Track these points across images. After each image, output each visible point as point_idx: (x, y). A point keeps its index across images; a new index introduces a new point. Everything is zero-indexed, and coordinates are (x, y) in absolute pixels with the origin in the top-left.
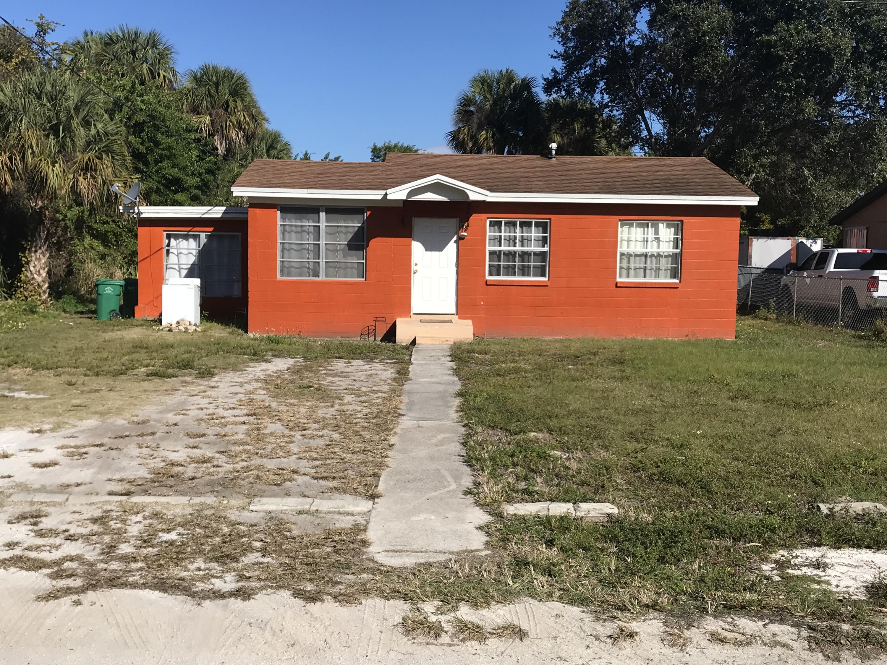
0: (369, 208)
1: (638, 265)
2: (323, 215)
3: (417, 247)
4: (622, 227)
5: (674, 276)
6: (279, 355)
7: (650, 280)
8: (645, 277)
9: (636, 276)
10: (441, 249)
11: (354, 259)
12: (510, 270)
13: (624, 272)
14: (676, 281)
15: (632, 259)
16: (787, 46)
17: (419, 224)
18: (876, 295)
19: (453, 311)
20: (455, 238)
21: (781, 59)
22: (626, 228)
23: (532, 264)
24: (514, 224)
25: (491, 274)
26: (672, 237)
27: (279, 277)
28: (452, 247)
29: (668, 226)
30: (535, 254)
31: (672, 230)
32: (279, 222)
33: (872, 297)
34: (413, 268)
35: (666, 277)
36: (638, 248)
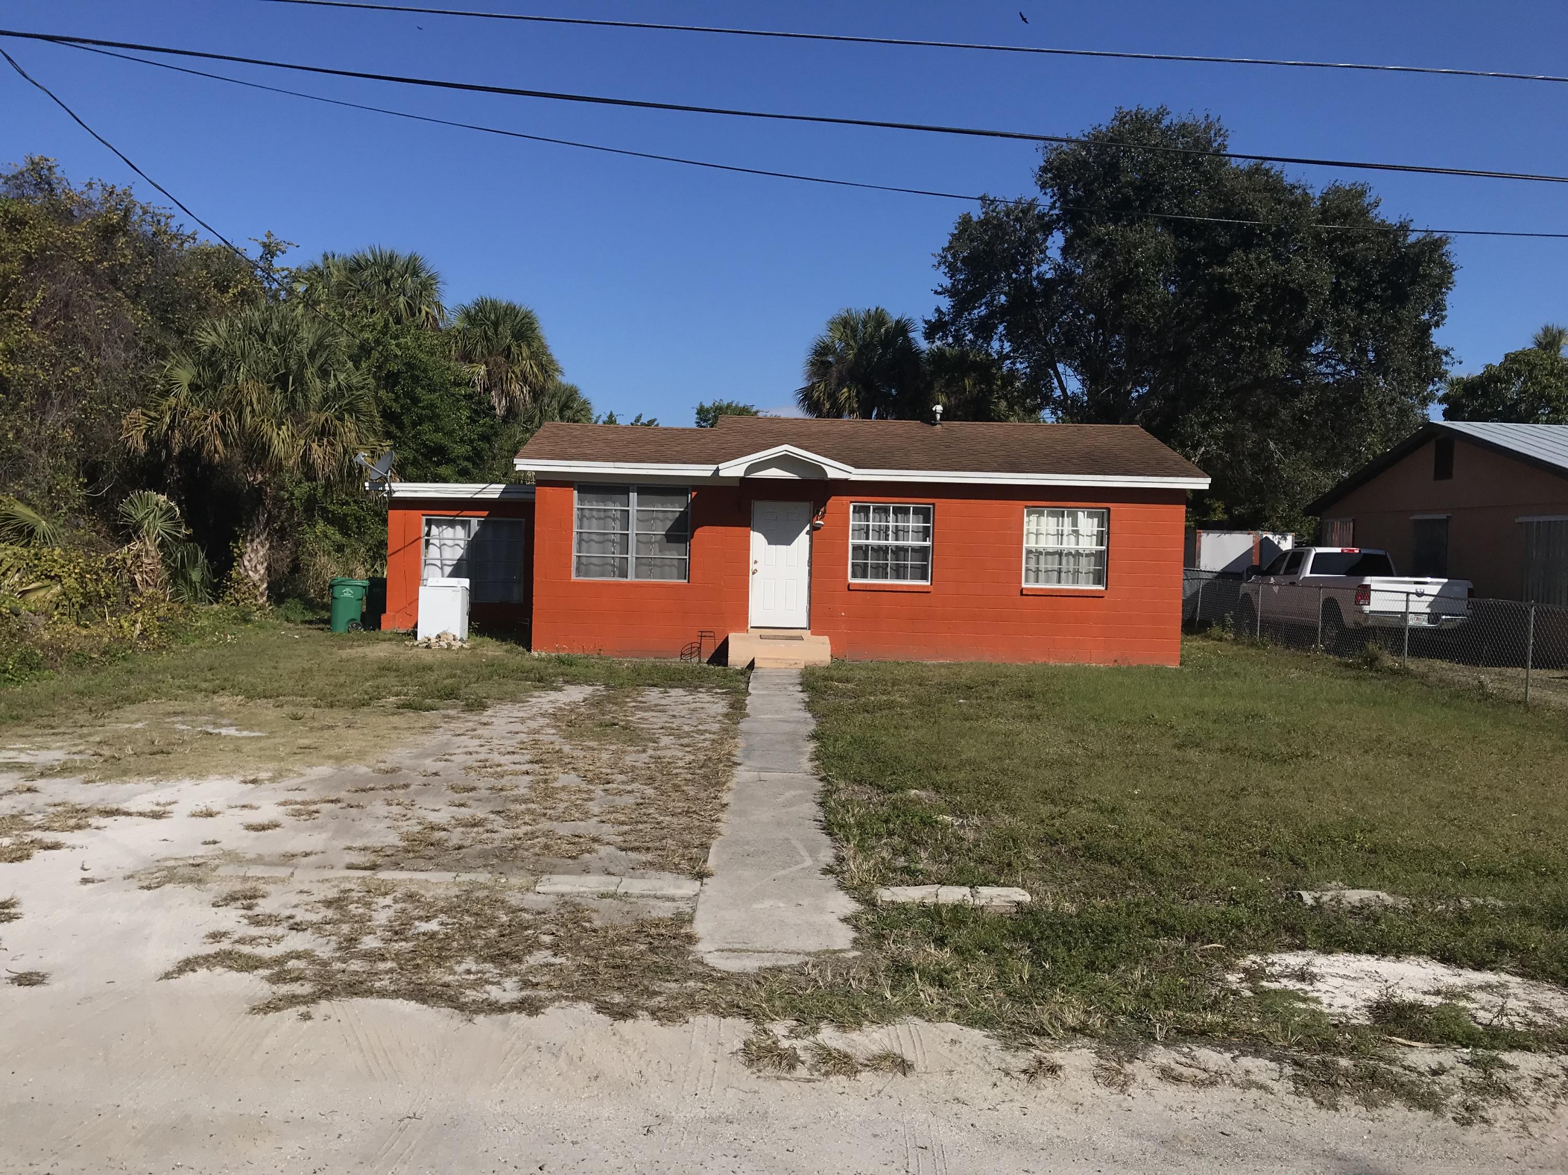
0: (694, 488)
1: (1049, 567)
2: (633, 496)
3: (757, 540)
4: (1028, 516)
5: (1098, 581)
6: (573, 681)
7: (1066, 586)
8: (1059, 582)
9: (1047, 581)
10: (788, 542)
11: (674, 554)
12: (881, 572)
13: (1032, 575)
14: (1101, 588)
15: (1042, 558)
16: (1246, 280)
17: (760, 508)
18: (1367, 609)
19: (805, 625)
20: (808, 528)
21: (1238, 297)
22: (1034, 518)
23: (909, 563)
24: (886, 511)
25: (854, 576)
26: (1096, 529)
27: (574, 578)
28: (803, 540)
29: (1090, 516)
30: (914, 550)
31: (1096, 520)
32: (576, 505)
33: (1362, 612)
34: (752, 567)
35: (1088, 583)
36: (1050, 544)
